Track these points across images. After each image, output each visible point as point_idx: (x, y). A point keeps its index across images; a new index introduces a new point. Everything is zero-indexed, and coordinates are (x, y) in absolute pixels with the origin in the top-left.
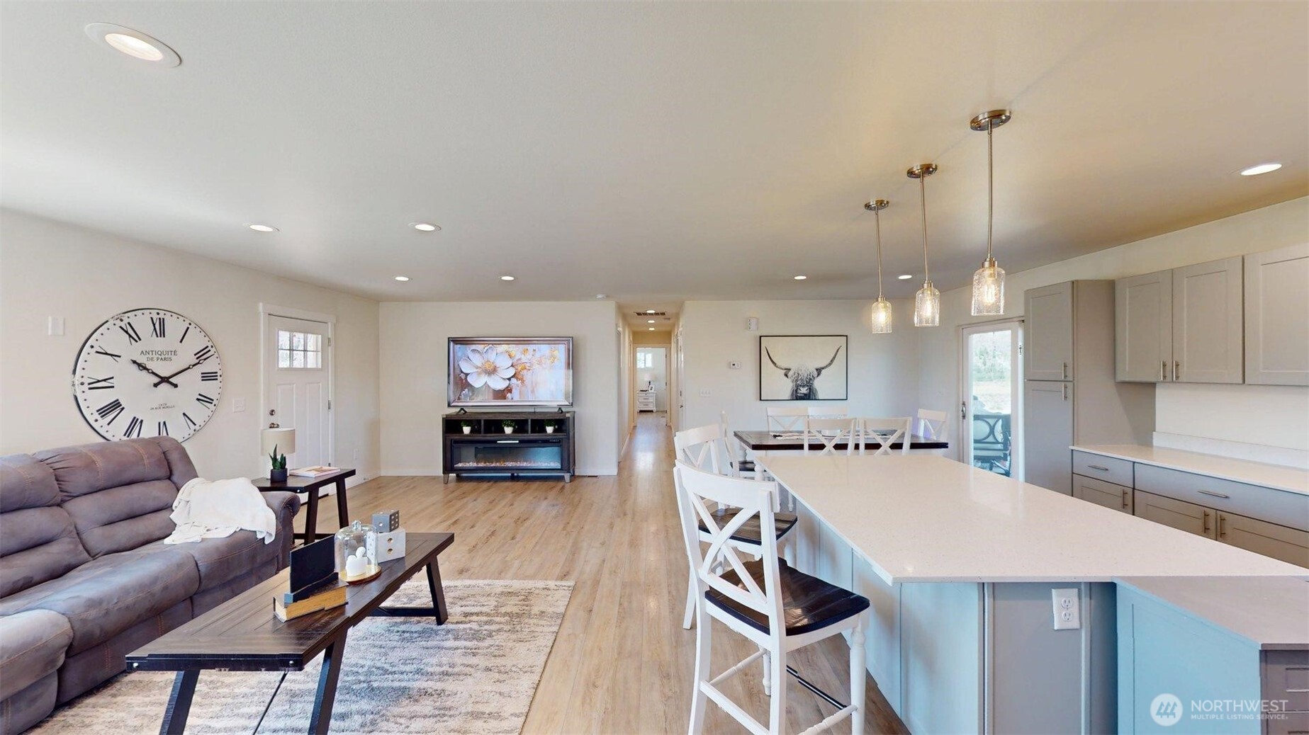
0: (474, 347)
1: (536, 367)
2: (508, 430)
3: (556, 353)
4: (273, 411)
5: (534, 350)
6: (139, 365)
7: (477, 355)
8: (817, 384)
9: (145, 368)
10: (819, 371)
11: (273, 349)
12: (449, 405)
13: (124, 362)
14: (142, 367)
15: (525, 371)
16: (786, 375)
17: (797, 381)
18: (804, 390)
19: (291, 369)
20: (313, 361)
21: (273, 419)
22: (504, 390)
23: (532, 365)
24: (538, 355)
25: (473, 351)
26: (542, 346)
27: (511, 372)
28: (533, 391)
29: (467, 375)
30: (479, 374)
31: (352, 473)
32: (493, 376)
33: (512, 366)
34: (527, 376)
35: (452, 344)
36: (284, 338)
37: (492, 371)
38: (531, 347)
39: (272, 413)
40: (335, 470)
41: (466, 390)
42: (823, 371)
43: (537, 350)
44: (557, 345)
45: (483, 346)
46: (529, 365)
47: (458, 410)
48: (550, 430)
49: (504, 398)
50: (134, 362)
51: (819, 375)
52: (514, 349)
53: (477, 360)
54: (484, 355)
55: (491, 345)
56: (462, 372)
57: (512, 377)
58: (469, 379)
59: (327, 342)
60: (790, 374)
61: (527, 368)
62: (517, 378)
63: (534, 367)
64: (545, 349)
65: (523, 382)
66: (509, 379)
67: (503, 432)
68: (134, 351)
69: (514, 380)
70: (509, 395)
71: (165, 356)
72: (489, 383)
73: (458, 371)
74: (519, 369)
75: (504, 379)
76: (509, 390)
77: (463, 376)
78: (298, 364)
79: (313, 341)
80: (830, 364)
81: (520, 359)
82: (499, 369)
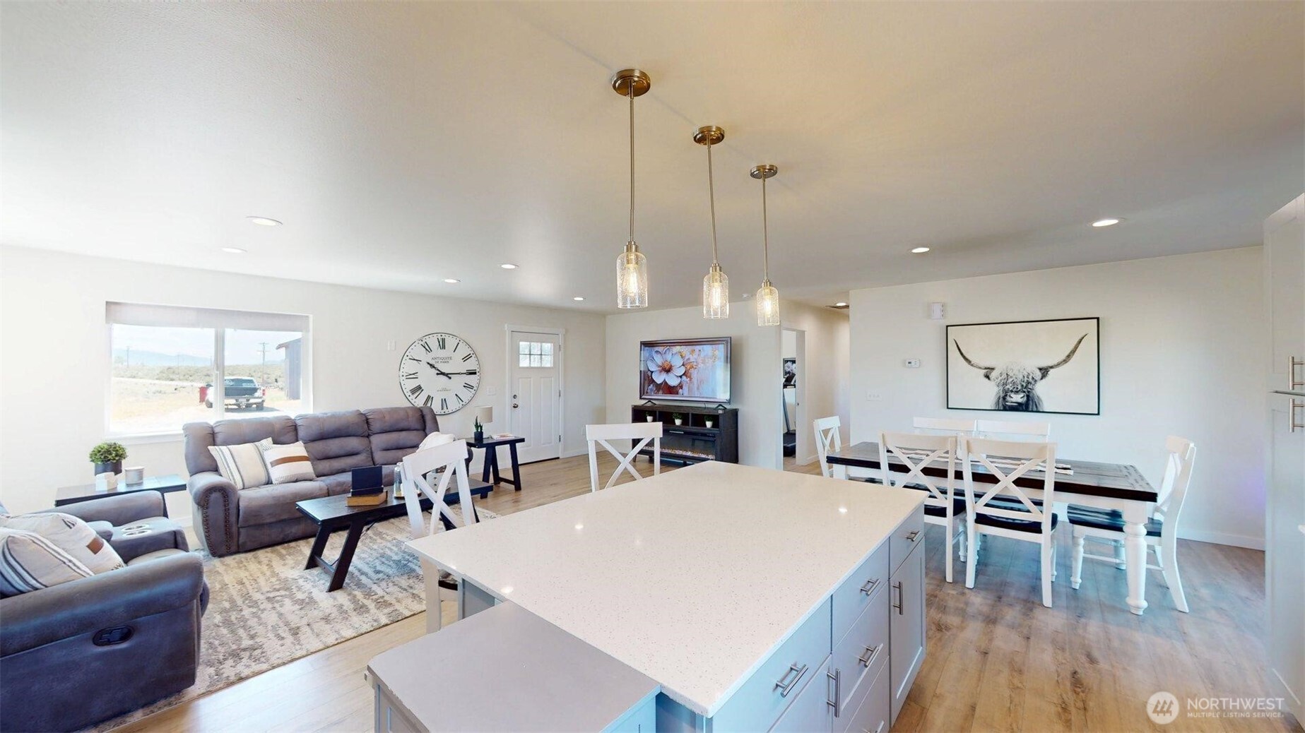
0: (656, 349)
1: (701, 365)
3: (717, 353)
4: (515, 395)
5: (700, 350)
6: (431, 365)
7: (659, 356)
8: (1040, 389)
9: (434, 367)
10: (1044, 371)
11: (516, 353)
12: (640, 398)
13: (424, 364)
14: (432, 366)
15: (693, 369)
16: (987, 377)
17: (1005, 384)
18: (1018, 398)
19: (530, 368)
20: (548, 362)
21: (515, 401)
22: (676, 385)
23: (698, 364)
24: (702, 354)
25: (657, 352)
26: (705, 346)
27: (682, 371)
28: (698, 389)
29: (652, 372)
30: (660, 372)
31: (522, 440)
32: (669, 374)
33: (683, 365)
34: (694, 373)
35: (643, 346)
36: (523, 345)
37: (668, 370)
38: (697, 348)
39: (515, 397)
40: (511, 437)
41: (652, 386)
42: (1051, 372)
43: (702, 351)
44: (717, 346)
45: (663, 348)
46: (695, 364)
47: (646, 401)
48: (709, 424)
49: (677, 393)
50: (428, 363)
51: (1043, 376)
52: (684, 351)
53: (659, 360)
54: (663, 356)
55: (668, 348)
56: (649, 370)
57: (683, 375)
58: (654, 376)
59: (558, 349)
60: (993, 375)
61: (695, 366)
62: (686, 375)
63: (699, 366)
64: (707, 349)
65: (691, 378)
66: (681, 377)
67: (674, 423)
68: (428, 358)
69: (684, 377)
70: (680, 391)
71: (446, 360)
72: (667, 380)
74: (689, 367)
75: (677, 376)
76: (680, 386)
77: (649, 373)
78: (535, 364)
79: (548, 347)
80: (1065, 361)
81: (689, 359)
82: (673, 368)
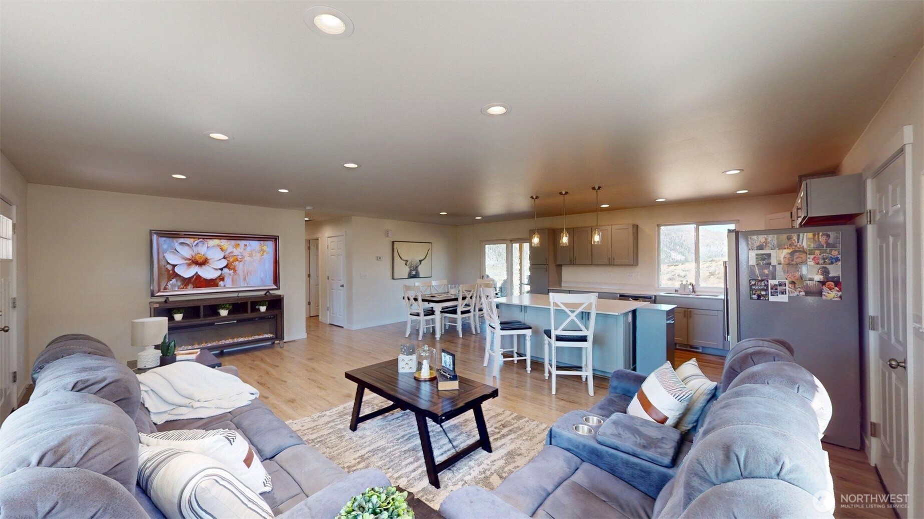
0: (182, 240)
1: (247, 259)
2: (224, 313)
3: (265, 248)
5: (245, 245)
7: (186, 248)
8: (420, 269)
10: (420, 261)
12: (153, 295)
15: (237, 262)
16: (406, 264)
17: (411, 267)
18: (414, 273)
22: (216, 279)
23: (243, 257)
24: (249, 249)
25: (181, 243)
26: (250, 242)
27: (223, 263)
28: (245, 279)
29: (174, 266)
30: (189, 265)
32: (204, 267)
33: (224, 258)
34: (240, 266)
35: (155, 237)
37: (203, 263)
38: (242, 243)
41: (174, 280)
42: (422, 262)
43: (248, 245)
44: (265, 242)
45: (192, 240)
46: (240, 257)
47: (163, 300)
48: (263, 309)
49: (216, 285)
51: (420, 263)
52: (224, 243)
53: (186, 252)
54: (194, 248)
55: (201, 240)
56: (168, 263)
57: (224, 267)
58: (177, 270)
60: (408, 263)
61: (239, 260)
62: (229, 269)
63: (245, 259)
64: (255, 244)
65: (235, 270)
66: (221, 269)
67: (219, 314)
69: (226, 270)
70: (221, 283)
72: (200, 273)
73: (163, 263)
74: (231, 260)
75: (216, 269)
76: (221, 278)
77: (170, 268)
80: (425, 258)
81: (232, 252)
82: (210, 261)
